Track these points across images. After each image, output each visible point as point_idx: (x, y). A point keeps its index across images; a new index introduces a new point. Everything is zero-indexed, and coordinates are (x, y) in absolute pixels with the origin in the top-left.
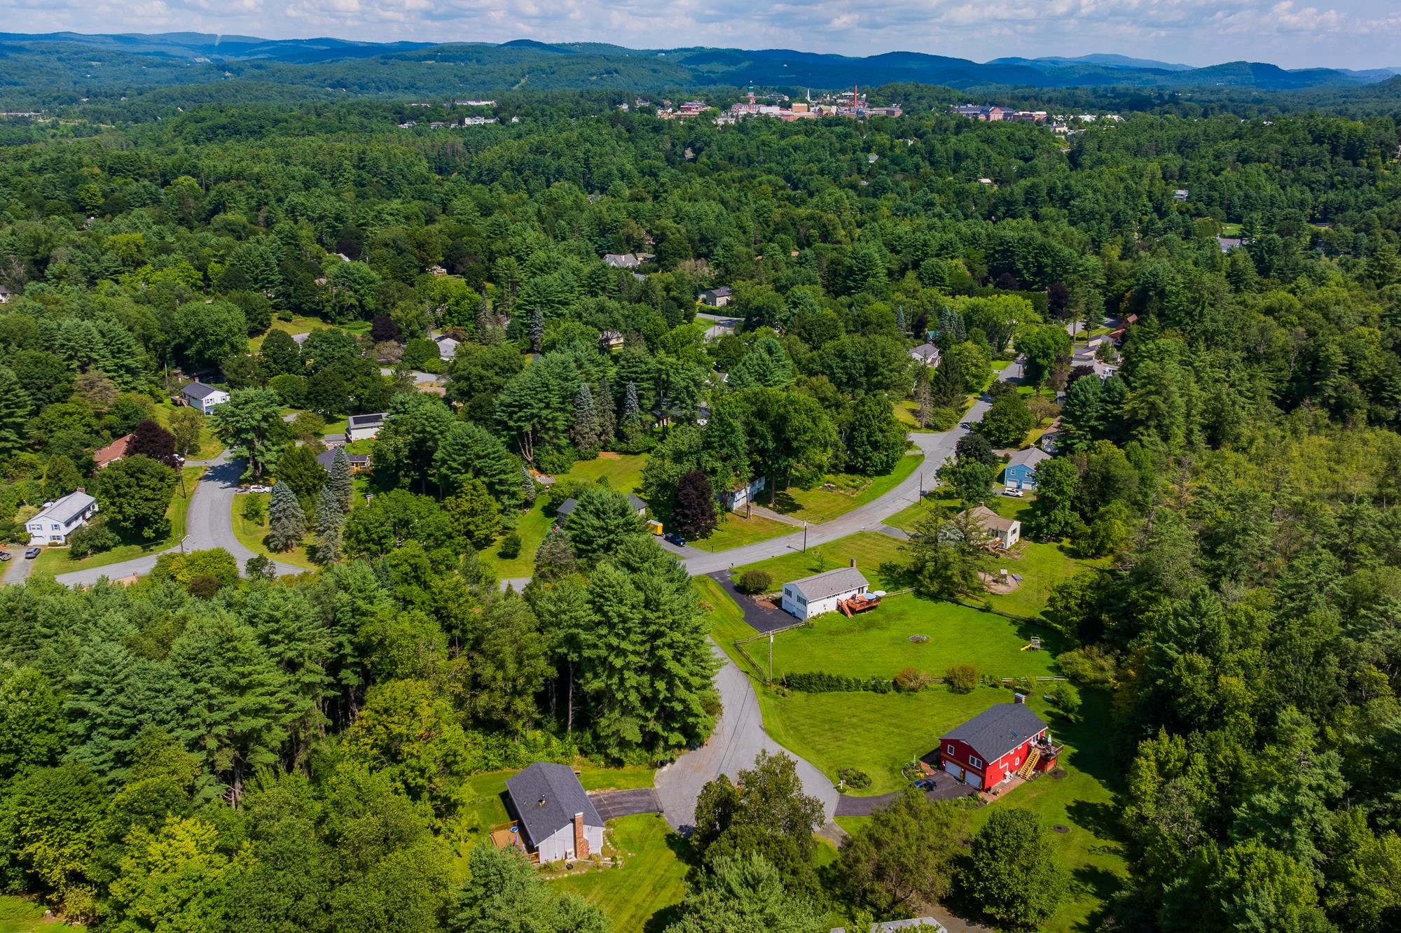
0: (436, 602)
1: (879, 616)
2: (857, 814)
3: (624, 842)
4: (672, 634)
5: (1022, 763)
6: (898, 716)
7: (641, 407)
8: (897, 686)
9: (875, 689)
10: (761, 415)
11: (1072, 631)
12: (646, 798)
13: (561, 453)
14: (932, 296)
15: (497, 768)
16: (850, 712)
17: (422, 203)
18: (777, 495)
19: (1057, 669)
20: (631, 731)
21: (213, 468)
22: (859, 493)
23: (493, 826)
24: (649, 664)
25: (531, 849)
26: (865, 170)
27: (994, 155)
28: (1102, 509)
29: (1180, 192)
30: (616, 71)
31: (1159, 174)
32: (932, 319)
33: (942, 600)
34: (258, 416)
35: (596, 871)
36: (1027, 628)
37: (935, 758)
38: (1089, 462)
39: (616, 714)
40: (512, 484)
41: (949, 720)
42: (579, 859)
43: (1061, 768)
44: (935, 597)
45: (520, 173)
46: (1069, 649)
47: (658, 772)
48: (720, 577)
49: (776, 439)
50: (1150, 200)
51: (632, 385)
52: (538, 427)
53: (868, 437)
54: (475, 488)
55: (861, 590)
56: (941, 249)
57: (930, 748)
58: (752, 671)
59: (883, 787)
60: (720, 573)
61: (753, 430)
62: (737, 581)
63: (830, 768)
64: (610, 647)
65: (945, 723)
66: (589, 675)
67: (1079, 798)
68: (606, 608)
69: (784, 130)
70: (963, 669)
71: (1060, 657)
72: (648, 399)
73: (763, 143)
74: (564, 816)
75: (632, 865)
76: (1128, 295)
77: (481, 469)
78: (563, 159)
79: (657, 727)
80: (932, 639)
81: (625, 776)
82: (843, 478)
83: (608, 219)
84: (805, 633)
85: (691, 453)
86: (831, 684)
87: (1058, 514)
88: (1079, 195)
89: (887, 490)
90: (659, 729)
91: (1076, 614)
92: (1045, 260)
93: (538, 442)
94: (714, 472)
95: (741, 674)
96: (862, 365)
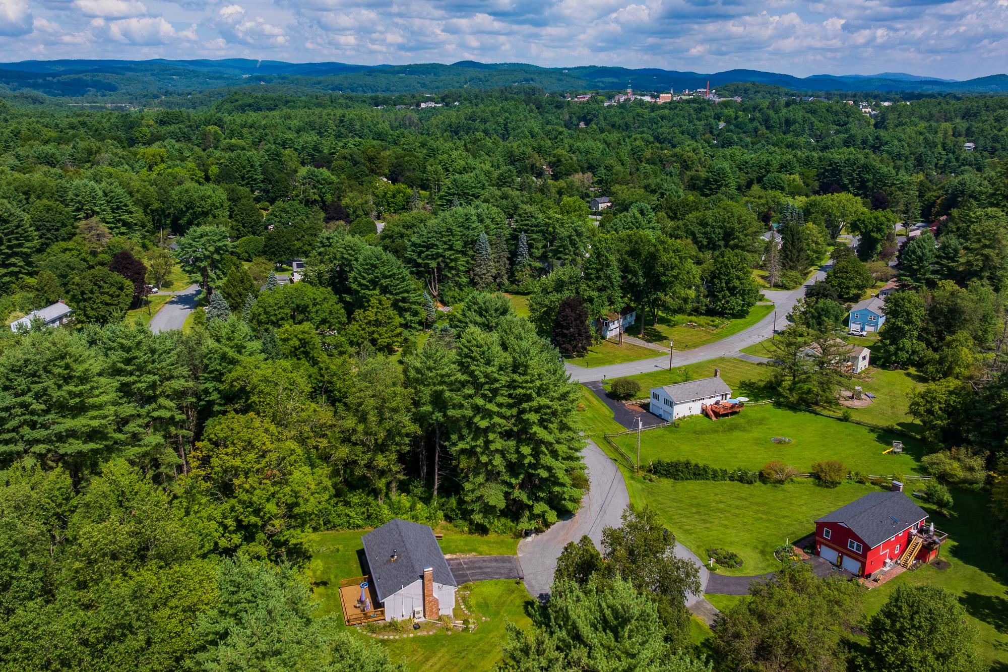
0: (322, 376)
1: (742, 421)
2: (729, 593)
3: (479, 605)
4: (539, 399)
5: (903, 551)
6: (766, 504)
7: (531, 255)
8: (763, 477)
9: (741, 480)
10: (634, 253)
11: (936, 435)
12: (507, 565)
13: (461, 290)
14: (775, 197)
15: (359, 526)
16: (717, 498)
17: (379, 142)
18: (645, 329)
19: (923, 470)
20: (495, 496)
21: (179, 296)
22: (719, 330)
23: (346, 581)
24: (515, 429)
25: (378, 605)
26: (716, 133)
27: (816, 122)
28: (948, 338)
29: (967, 144)
30: (532, 80)
31: (950, 133)
32: (775, 215)
33: (800, 410)
34: (212, 249)
35: (444, 632)
36: (886, 435)
37: (810, 544)
38: (933, 298)
39: (481, 479)
40: (414, 303)
41: (819, 510)
42: (428, 619)
43: (943, 559)
44: (794, 407)
45: (457, 134)
46: (935, 451)
47: (522, 541)
48: (594, 388)
49: (646, 275)
50: (944, 150)
51: (523, 236)
52: (443, 265)
53: (727, 283)
54: (380, 302)
55: (724, 396)
56: (781, 168)
57: (803, 533)
58: (620, 458)
59: (756, 568)
60: (594, 384)
61: (627, 266)
62: (609, 389)
63: (698, 547)
64: (477, 409)
65: (815, 513)
66: (454, 437)
67: (968, 589)
68: (473, 368)
69: (654, 107)
70: (829, 464)
71: (925, 459)
72: (537, 248)
73: (638, 115)
74: (414, 572)
75: (484, 630)
76: (939, 201)
77: (387, 287)
78: (488, 124)
79: (522, 496)
80: (794, 441)
81: (488, 542)
82: (703, 319)
83: (517, 153)
84: (671, 432)
85: (571, 283)
86: (699, 473)
87: (906, 343)
88: (887, 143)
89: (743, 329)
90: (524, 498)
91: (940, 418)
92: (867, 176)
93: (442, 279)
94: (590, 300)
95: (609, 461)
96: (720, 231)
